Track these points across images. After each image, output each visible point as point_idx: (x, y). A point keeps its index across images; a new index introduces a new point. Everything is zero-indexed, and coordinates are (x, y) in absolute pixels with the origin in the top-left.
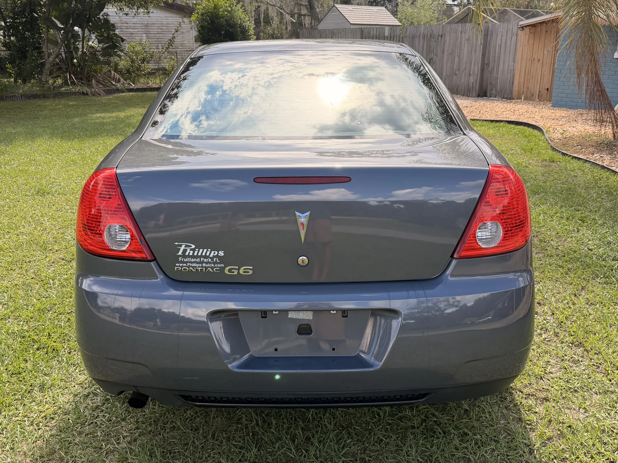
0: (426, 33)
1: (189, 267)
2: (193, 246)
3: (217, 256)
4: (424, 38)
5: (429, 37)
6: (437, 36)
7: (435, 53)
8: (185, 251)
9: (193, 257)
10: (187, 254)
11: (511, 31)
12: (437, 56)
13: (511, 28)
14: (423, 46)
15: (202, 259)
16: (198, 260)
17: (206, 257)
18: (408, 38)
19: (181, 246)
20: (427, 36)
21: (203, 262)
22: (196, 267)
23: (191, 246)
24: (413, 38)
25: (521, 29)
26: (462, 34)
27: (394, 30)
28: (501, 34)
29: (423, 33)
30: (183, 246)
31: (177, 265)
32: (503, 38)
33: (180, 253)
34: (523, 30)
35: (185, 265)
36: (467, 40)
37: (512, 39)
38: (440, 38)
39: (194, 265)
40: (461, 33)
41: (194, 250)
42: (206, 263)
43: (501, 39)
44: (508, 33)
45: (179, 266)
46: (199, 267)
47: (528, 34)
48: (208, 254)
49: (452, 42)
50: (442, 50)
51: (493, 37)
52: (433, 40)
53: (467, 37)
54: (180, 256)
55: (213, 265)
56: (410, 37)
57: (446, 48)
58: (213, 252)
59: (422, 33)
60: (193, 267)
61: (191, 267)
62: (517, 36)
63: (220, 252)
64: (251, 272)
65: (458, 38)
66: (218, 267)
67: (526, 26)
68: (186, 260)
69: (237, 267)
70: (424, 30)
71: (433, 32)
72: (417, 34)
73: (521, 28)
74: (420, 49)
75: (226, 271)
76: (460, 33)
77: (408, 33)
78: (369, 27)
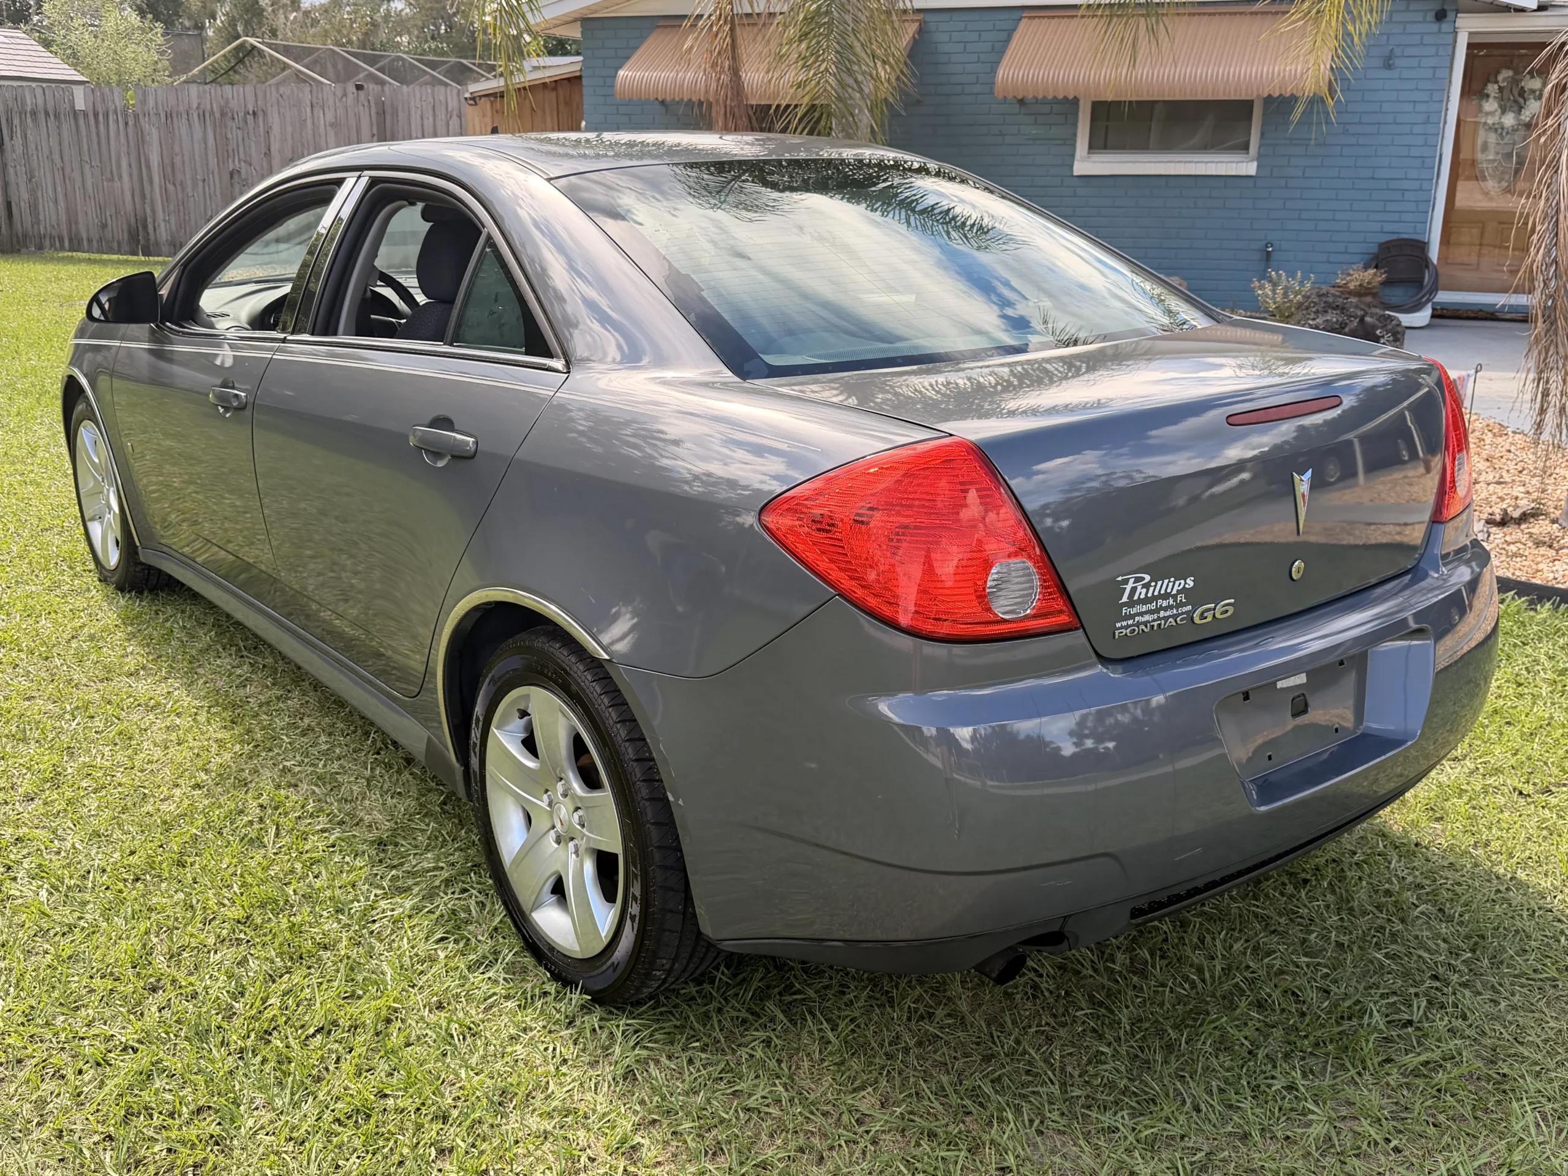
0: (208, 107)
1: (1138, 624)
2: (1147, 578)
3: (1183, 590)
4: (202, 116)
5: (218, 115)
6: (241, 114)
7: (242, 156)
8: (1134, 590)
9: (1147, 600)
10: (1136, 598)
11: (443, 107)
12: (251, 165)
13: (442, 98)
14: (205, 141)
15: (1160, 602)
16: (1153, 606)
17: (1166, 596)
18: (153, 118)
19: (1126, 582)
20: (212, 112)
21: (1162, 608)
22: (1148, 622)
23: (1143, 579)
24: (169, 116)
25: (472, 102)
26: (316, 110)
27: (102, 94)
28: (419, 112)
29: (199, 104)
30: (1132, 580)
31: (1118, 625)
32: (426, 122)
33: (1125, 599)
34: (476, 104)
35: (1130, 622)
36: (332, 125)
37: (448, 125)
38: (250, 118)
39: (1147, 618)
40: (312, 106)
41: (1147, 586)
42: (1165, 609)
43: (422, 125)
44: (438, 112)
45: (1122, 627)
46: (1154, 620)
47: (489, 113)
48: (1169, 590)
49: (289, 129)
50: (264, 150)
51: (400, 119)
52: (230, 123)
53: (330, 117)
54: (1125, 604)
55: (1175, 612)
56: (158, 115)
57: (275, 147)
58: (1177, 583)
59: (195, 105)
60: (1145, 624)
61: (1142, 623)
62: (460, 117)
63: (1188, 581)
64: (1231, 610)
65: (305, 120)
66: (1183, 613)
67: (480, 97)
68: (1133, 611)
69: (1213, 605)
70: (199, 97)
71: (227, 102)
72: (181, 109)
73: (471, 99)
74: (196, 146)
75: (1197, 620)
76: (309, 110)
77: (151, 103)
78: (15, 84)
